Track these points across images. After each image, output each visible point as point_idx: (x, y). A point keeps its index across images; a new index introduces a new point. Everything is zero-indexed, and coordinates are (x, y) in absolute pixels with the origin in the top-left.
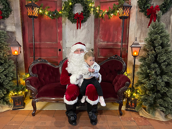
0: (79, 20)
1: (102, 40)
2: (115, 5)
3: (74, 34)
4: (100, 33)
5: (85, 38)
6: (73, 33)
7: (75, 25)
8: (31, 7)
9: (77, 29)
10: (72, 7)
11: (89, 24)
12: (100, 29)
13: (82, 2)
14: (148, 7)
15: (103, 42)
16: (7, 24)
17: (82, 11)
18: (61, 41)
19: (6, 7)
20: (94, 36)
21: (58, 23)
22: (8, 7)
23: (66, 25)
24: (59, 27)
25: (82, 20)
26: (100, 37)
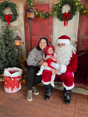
0: (66, 18)
1: (84, 34)
5: (71, 33)
8: (29, 11)
9: (65, 25)
12: (84, 25)
13: (70, 2)
15: (86, 36)
17: (69, 10)
18: (51, 36)
19: (14, 12)
22: (16, 12)
24: (50, 25)
25: (69, 18)
26: (83, 32)
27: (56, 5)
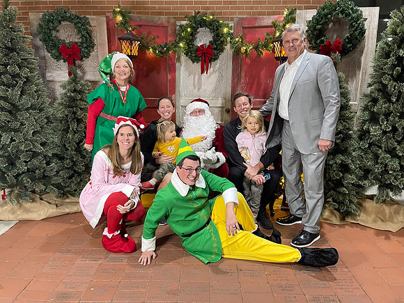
0: (205, 57)
2: (268, 35)
3: (196, 81)
4: (242, 81)
5: (216, 89)
6: (194, 80)
7: (198, 66)
8: (129, 41)
9: (202, 73)
10: (193, 34)
11: (223, 64)
12: (243, 75)
13: (211, 25)
14: (322, 42)
16: (87, 69)
17: (210, 42)
18: (174, 96)
19: (86, 40)
20: (232, 87)
21: (169, 65)
22: (90, 40)
23: (181, 65)
24: (170, 71)
25: (211, 58)
26: (242, 89)
27: (181, 26)
